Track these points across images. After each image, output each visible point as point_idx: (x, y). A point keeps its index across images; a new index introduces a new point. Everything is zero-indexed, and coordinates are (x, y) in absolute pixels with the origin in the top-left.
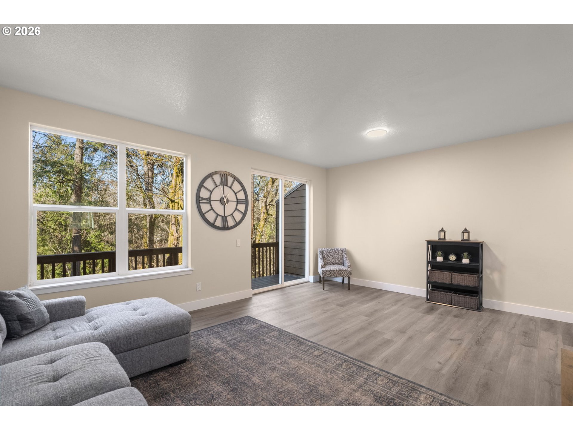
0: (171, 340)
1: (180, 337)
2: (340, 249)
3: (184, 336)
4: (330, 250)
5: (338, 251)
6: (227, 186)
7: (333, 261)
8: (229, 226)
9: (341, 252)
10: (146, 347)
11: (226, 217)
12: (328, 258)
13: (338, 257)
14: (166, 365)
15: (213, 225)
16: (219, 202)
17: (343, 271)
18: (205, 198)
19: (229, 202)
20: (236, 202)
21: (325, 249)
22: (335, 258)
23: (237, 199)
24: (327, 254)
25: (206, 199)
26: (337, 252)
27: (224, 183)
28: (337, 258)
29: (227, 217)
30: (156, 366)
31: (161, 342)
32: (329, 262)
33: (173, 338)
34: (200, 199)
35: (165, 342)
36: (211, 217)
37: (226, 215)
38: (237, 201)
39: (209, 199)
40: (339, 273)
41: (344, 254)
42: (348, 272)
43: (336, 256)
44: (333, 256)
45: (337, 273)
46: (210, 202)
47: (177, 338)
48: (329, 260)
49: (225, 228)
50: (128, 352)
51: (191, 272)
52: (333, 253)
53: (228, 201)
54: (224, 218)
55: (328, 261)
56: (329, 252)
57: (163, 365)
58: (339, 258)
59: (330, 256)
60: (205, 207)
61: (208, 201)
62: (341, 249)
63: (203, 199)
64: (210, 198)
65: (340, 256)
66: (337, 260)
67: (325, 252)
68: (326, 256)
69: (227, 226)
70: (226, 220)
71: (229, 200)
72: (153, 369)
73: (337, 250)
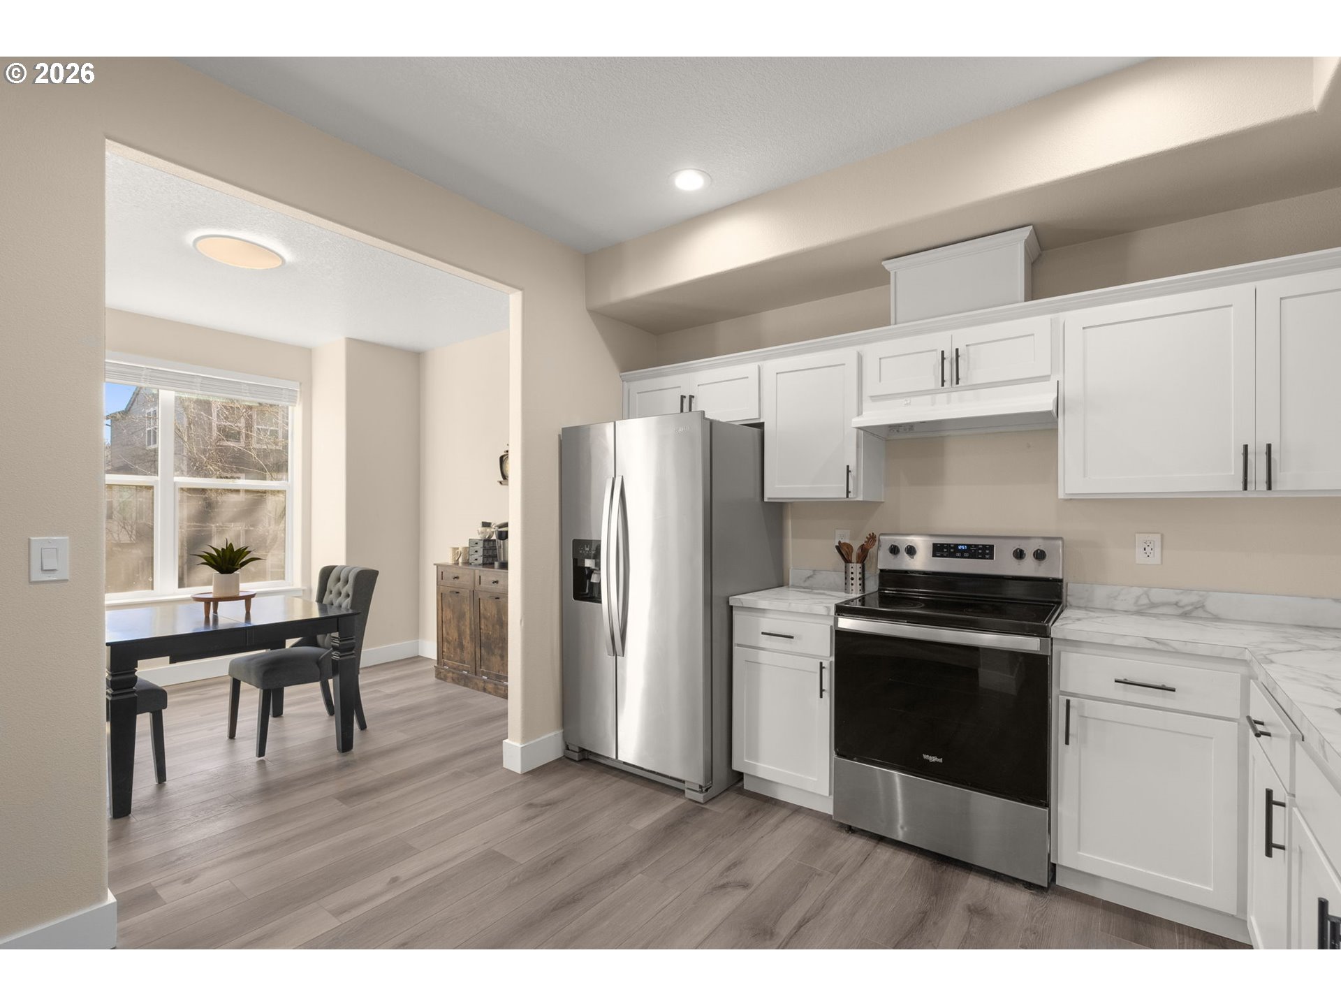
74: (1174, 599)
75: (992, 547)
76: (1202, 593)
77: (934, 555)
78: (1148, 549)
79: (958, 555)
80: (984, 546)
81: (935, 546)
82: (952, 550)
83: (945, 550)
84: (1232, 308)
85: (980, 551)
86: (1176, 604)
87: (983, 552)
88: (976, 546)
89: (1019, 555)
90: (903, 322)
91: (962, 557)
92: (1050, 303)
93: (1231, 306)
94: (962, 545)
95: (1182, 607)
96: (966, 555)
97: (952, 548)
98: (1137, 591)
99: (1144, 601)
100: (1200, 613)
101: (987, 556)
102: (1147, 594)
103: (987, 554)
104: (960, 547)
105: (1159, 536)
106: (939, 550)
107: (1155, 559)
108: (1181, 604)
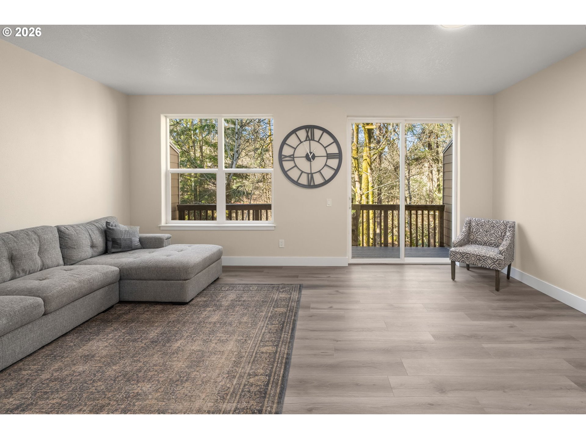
0: (170, 281)
1: (177, 281)
2: (502, 222)
3: (181, 282)
4: (484, 222)
5: (497, 225)
6: (314, 140)
7: (485, 239)
8: (316, 184)
9: (502, 227)
10: (151, 281)
11: (312, 174)
12: (478, 233)
13: (496, 234)
14: (166, 301)
15: (296, 183)
16: (304, 159)
17: (484, 256)
18: (288, 155)
19: (316, 158)
20: (326, 158)
21: (477, 219)
22: (491, 235)
23: (327, 154)
24: (478, 227)
25: (290, 156)
26: (495, 226)
27: (310, 138)
28: (494, 235)
29: (314, 175)
30: (158, 300)
31: (162, 281)
32: (479, 239)
33: (172, 280)
34: (283, 157)
35: (165, 281)
36: (294, 174)
37: (312, 172)
38: (327, 156)
40: (478, 260)
41: (507, 230)
42: (495, 261)
43: (492, 232)
44: (487, 232)
45: (473, 259)
46: (294, 159)
47: (175, 281)
48: (479, 237)
49: (311, 185)
50: (139, 281)
51: (273, 228)
52: (487, 226)
53: (314, 157)
54: (310, 175)
55: (477, 238)
56: (481, 225)
57: (164, 300)
58: (498, 236)
59: (481, 230)
60: (287, 165)
61: (292, 158)
62: (505, 222)
63: (286, 157)
64: (293, 155)
65: (500, 233)
66: (493, 239)
67: (474, 224)
68: (474, 230)
69: (312, 184)
70: (312, 177)
71: (316, 156)
72: (156, 301)
73: (497, 222)
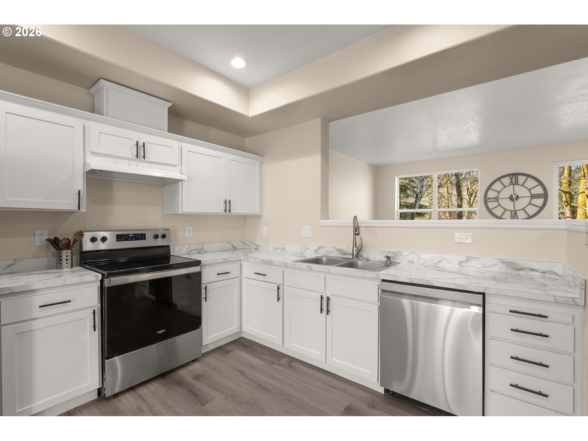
6: (518, 184)
11: (515, 211)
15: (500, 217)
16: (508, 199)
19: (519, 198)
25: (494, 198)
27: (514, 183)
29: (517, 212)
34: (487, 199)
36: (498, 211)
37: (516, 210)
38: (531, 197)
39: (496, 198)
46: (498, 200)
54: (513, 212)
60: (492, 205)
61: (496, 199)
63: (491, 198)
70: (515, 214)
74: (196, 248)
75: (145, 235)
76: (203, 245)
77: (117, 240)
78: (190, 232)
79: (130, 239)
80: (141, 234)
81: (117, 235)
82: (126, 237)
83: (123, 237)
84: (222, 159)
85: (140, 237)
86: (197, 249)
87: (142, 237)
88: (138, 234)
89: (156, 237)
90: (110, 117)
91: (132, 240)
92: (176, 137)
93: (222, 158)
94: (131, 234)
95: (198, 250)
96: (134, 239)
97: (127, 236)
98: (187, 246)
99: (189, 250)
100: (202, 251)
101: (143, 239)
102: (190, 247)
103: (143, 238)
104: (130, 236)
105: (192, 227)
106: (120, 238)
107: (191, 235)
108: (198, 249)
